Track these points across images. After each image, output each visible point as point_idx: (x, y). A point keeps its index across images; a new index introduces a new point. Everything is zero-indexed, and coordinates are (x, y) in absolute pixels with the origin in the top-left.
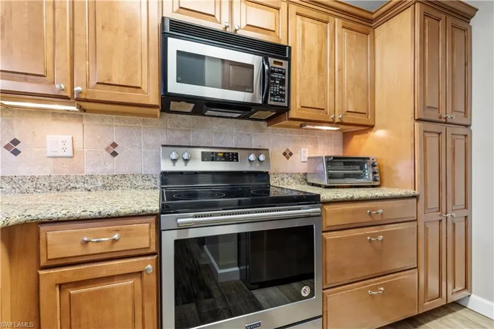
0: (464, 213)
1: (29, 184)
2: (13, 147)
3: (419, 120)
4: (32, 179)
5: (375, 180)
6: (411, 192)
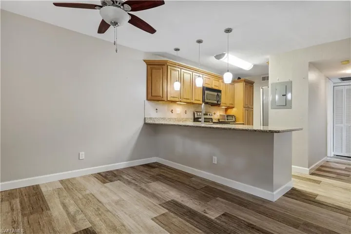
2: (172, 111)
3: (244, 107)
5: (235, 120)
6: (243, 123)
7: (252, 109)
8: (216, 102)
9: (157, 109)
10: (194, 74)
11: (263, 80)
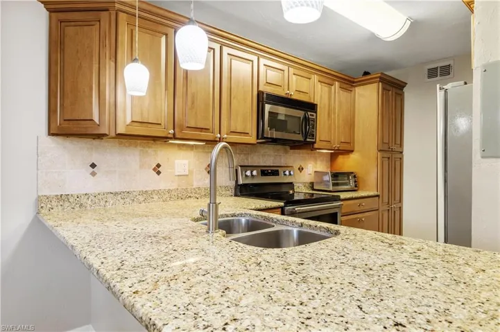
0: (399, 205)
1: (167, 195)
2: (157, 169)
3: (380, 151)
4: (169, 191)
5: (356, 186)
6: (376, 193)
7: (399, 156)
8: (300, 138)
9: (93, 166)
10: (226, 50)
11: (429, 77)
